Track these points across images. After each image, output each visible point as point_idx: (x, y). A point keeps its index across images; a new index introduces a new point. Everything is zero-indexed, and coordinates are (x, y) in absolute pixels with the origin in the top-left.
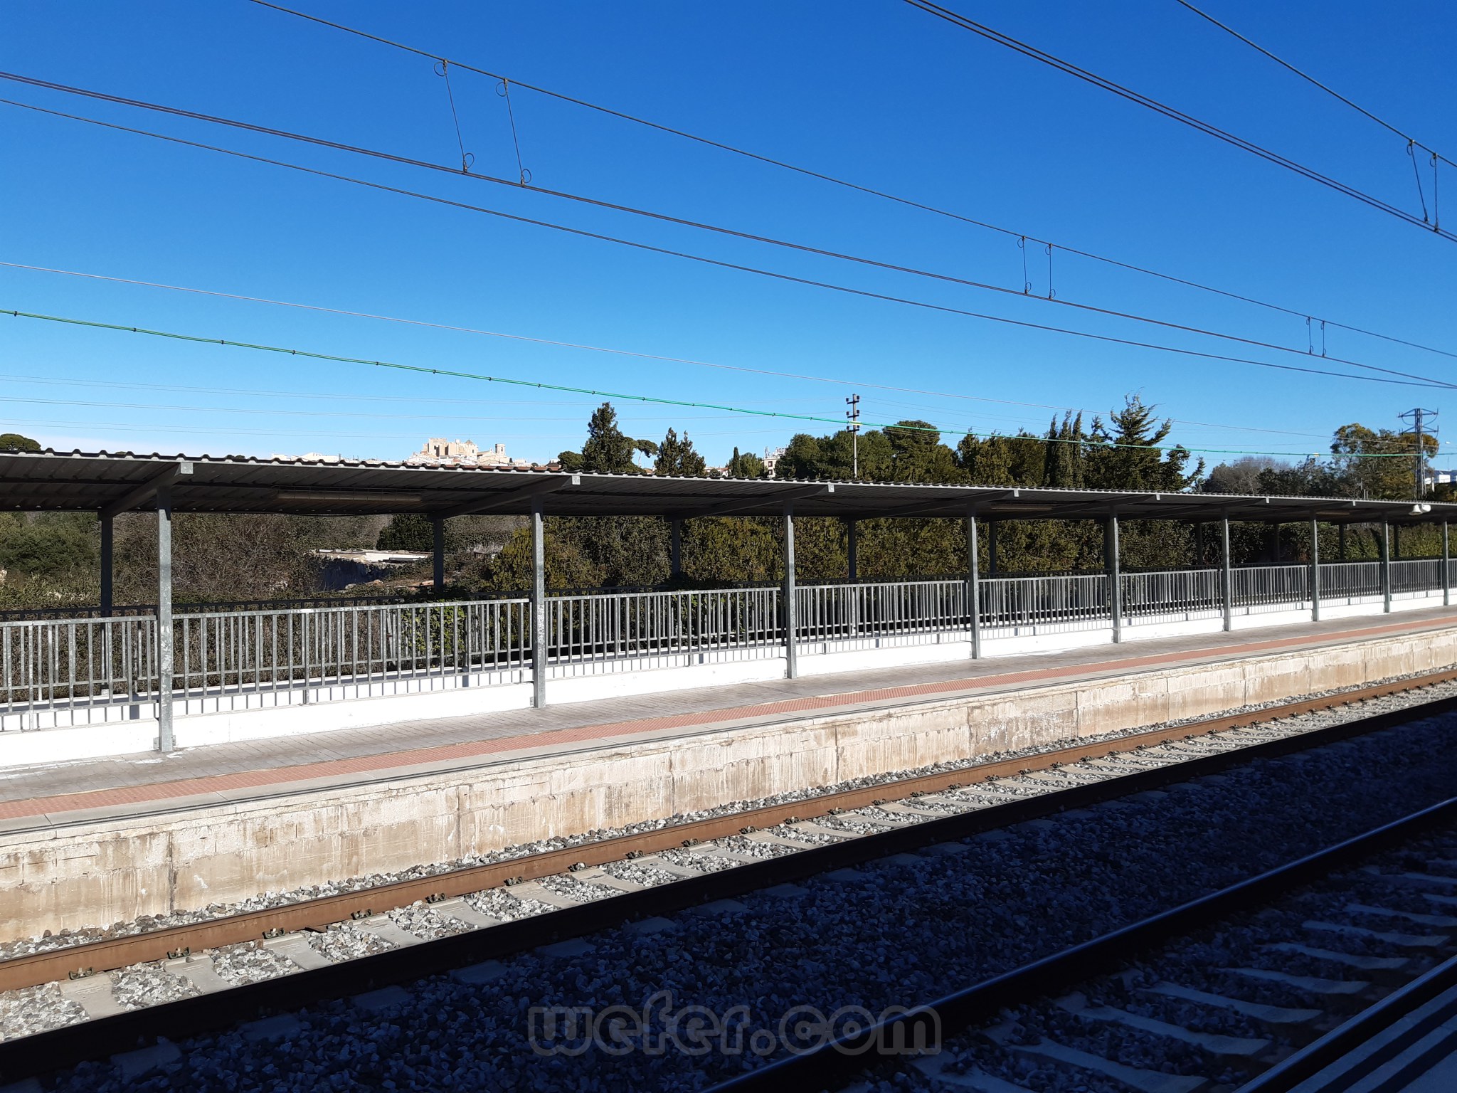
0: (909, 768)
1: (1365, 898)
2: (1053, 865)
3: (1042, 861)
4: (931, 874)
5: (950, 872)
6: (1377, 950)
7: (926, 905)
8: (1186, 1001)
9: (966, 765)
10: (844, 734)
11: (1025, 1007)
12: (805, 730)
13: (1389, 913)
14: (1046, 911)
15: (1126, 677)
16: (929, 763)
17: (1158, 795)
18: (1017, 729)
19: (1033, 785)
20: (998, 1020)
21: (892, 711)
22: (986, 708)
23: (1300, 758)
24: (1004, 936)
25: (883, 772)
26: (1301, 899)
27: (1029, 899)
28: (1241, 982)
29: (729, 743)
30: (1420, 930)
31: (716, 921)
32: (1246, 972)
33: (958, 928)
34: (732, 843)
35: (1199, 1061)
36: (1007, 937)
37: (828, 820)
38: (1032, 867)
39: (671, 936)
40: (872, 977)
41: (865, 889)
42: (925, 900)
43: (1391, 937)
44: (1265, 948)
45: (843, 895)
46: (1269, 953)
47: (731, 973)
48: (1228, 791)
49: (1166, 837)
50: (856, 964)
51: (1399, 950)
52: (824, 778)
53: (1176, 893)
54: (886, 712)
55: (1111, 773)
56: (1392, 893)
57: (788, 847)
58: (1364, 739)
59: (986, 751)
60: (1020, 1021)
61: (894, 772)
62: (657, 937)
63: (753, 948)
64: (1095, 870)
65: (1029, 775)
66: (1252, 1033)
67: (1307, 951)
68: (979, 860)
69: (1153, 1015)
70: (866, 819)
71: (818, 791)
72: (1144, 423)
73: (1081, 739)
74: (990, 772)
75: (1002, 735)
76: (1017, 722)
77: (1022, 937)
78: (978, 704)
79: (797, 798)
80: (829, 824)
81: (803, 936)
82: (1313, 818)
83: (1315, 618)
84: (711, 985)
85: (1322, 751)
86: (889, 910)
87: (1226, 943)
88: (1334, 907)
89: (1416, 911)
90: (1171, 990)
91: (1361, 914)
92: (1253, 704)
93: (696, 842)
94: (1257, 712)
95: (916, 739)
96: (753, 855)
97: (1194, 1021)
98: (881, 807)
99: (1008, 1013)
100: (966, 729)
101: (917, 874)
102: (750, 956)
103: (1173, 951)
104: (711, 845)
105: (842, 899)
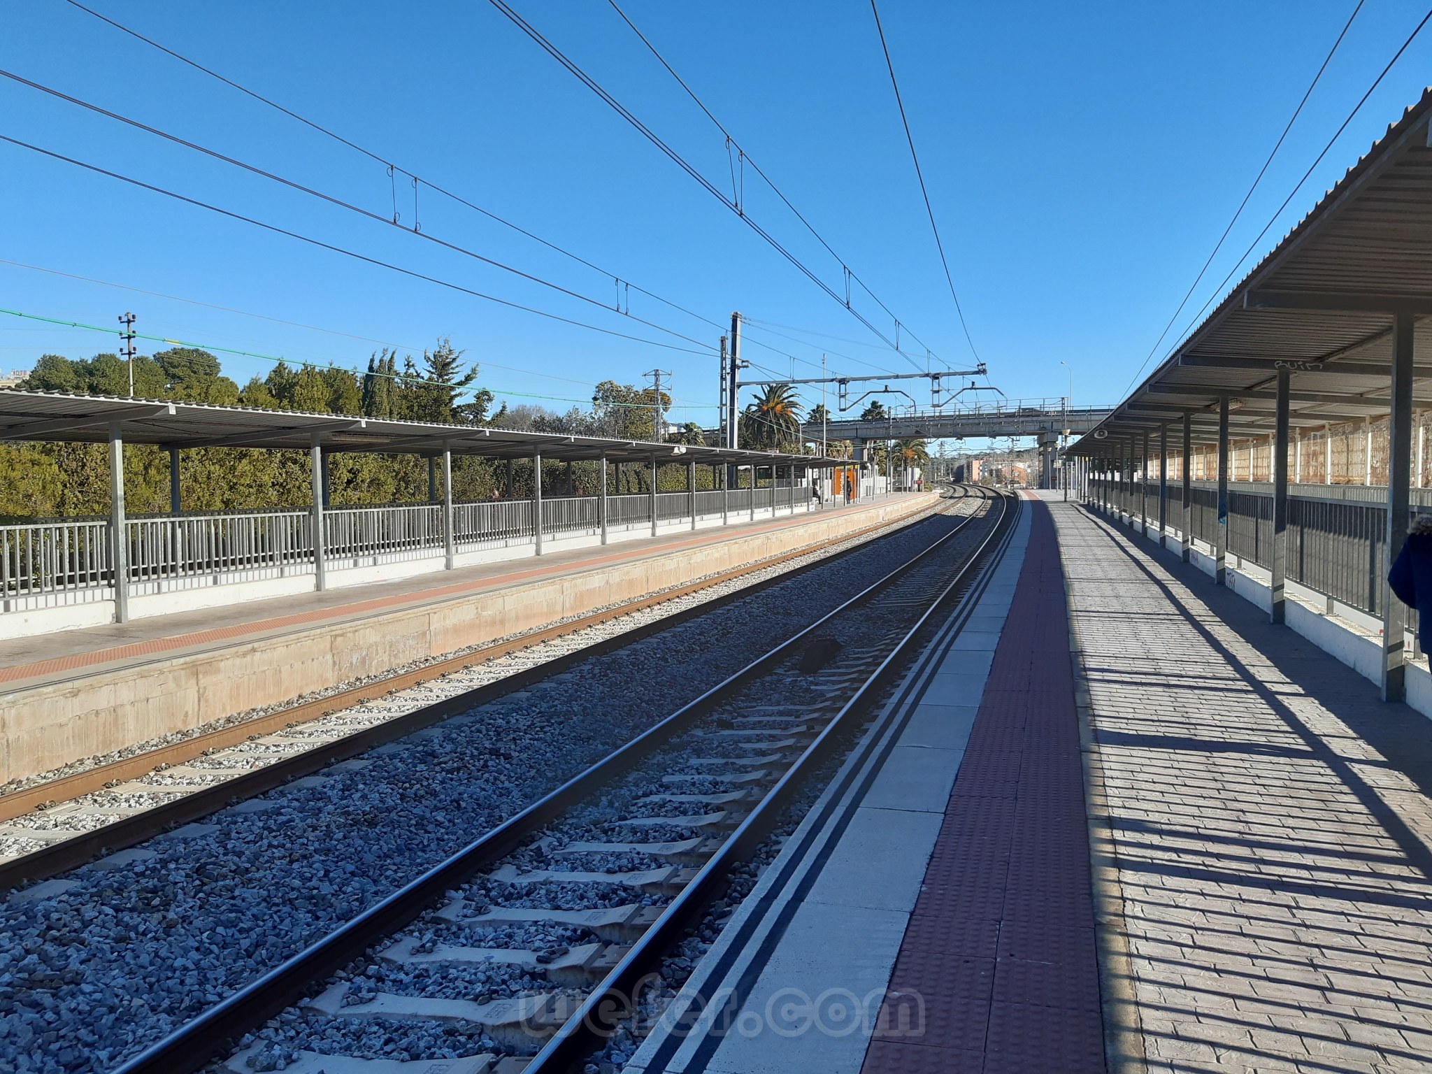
0: (273, 703)
1: (698, 753)
2: (455, 765)
3: (445, 763)
4: (343, 790)
5: (361, 786)
6: (722, 789)
7: (350, 817)
8: (596, 853)
9: (330, 693)
10: (205, 673)
11: (466, 886)
12: (162, 673)
13: (721, 761)
14: (459, 805)
15: (471, 598)
16: (294, 696)
17: (523, 695)
18: (377, 654)
19: (404, 703)
20: (446, 901)
21: (256, 645)
22: (348, 635)
23: (623, 653)
24: (427, 832)
25: (248, 709)
26: (655, 761)
27: (443, 797)
28: (634, 830)
29: (75, 694)
30: (744, 769)
31: (128, 871)
32: (635, 822)
33: (385, 833)
34: (99, 799)
35: (624, 894)
36: (430, 833)
37: (202, 762)
38: (437, 768)
39: (80, 895)
40: (315, 892)
41: (281, 814)
42: (348, 813)
43: (727, 778)
44: (641, 802)
45: (261, 824)
46: (645, 805)
47: (164, 917)
48: (578, 685)
49: (542, 728)
50: (297, 883)
51: (736, 786)
52: (185, 722)
53: (560, 772)
54: (250, 646)
55: (471, 684)
56: (717, 747)
57: (169, 793)
58: (664, 635)
59: (348, 677)
60: (466, 898)
61: (259, 707)
62: (65, 898)
63: (183, 889)
64: (490, 763)
65: (397, 694)
66: (653, 865)
67: (674, 798)
68: (386, 771)
69: (573, 869)
70: (245, 755)
71: (179, 736)
72: (454, 365)
73: (434, 658)
74: (360, 695)
75: (363, 661)
76: (377, 646)
77: (443, 830)
78: (340, 632)
79: (156, 746)
80: (206, 765)
81: (234, 868)
82: (646, 699)
83: (603, 543)
84: (144, 934)
85: (636, 646)
86: (315, 829)
87: (611, 804)
88: (680, 763)
89: (738, 757)
90: (581, 847)
91: (701, 765)
92: (570, 615)
93: (53, 804)
94: (573, 622)
95: (280, 672)
96: (130, 806)
97: (610, 865)
98: (257, 741)
99: (453, 893)
100: (329, 657)
101: (329, 793)
102: (181, 897)
103: (573, 817)
104: (73, 804)
105: (259, 828)
